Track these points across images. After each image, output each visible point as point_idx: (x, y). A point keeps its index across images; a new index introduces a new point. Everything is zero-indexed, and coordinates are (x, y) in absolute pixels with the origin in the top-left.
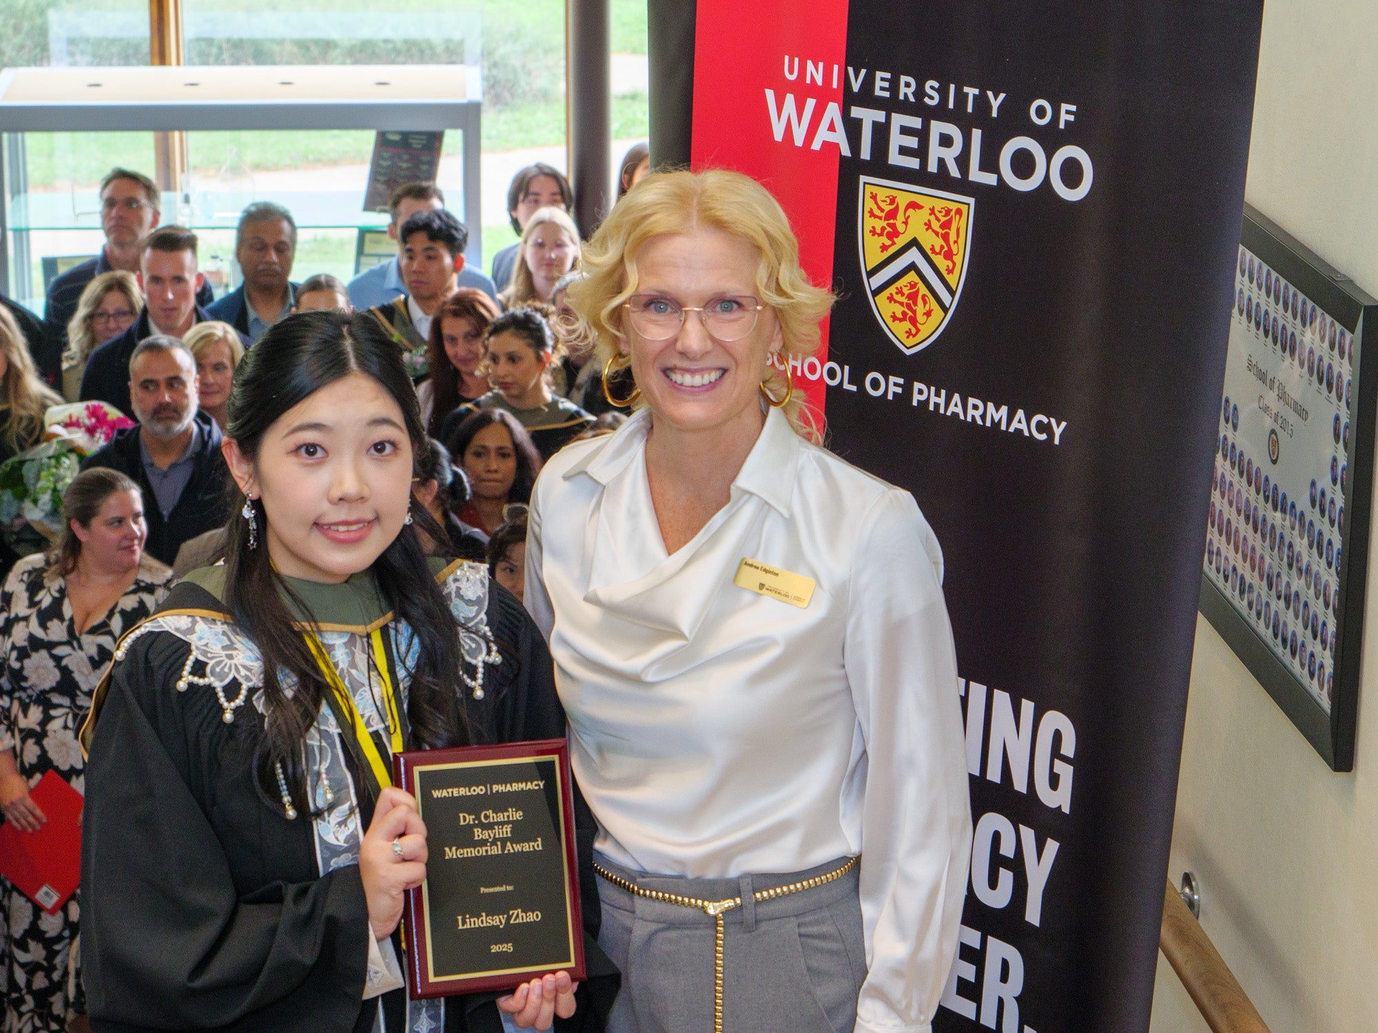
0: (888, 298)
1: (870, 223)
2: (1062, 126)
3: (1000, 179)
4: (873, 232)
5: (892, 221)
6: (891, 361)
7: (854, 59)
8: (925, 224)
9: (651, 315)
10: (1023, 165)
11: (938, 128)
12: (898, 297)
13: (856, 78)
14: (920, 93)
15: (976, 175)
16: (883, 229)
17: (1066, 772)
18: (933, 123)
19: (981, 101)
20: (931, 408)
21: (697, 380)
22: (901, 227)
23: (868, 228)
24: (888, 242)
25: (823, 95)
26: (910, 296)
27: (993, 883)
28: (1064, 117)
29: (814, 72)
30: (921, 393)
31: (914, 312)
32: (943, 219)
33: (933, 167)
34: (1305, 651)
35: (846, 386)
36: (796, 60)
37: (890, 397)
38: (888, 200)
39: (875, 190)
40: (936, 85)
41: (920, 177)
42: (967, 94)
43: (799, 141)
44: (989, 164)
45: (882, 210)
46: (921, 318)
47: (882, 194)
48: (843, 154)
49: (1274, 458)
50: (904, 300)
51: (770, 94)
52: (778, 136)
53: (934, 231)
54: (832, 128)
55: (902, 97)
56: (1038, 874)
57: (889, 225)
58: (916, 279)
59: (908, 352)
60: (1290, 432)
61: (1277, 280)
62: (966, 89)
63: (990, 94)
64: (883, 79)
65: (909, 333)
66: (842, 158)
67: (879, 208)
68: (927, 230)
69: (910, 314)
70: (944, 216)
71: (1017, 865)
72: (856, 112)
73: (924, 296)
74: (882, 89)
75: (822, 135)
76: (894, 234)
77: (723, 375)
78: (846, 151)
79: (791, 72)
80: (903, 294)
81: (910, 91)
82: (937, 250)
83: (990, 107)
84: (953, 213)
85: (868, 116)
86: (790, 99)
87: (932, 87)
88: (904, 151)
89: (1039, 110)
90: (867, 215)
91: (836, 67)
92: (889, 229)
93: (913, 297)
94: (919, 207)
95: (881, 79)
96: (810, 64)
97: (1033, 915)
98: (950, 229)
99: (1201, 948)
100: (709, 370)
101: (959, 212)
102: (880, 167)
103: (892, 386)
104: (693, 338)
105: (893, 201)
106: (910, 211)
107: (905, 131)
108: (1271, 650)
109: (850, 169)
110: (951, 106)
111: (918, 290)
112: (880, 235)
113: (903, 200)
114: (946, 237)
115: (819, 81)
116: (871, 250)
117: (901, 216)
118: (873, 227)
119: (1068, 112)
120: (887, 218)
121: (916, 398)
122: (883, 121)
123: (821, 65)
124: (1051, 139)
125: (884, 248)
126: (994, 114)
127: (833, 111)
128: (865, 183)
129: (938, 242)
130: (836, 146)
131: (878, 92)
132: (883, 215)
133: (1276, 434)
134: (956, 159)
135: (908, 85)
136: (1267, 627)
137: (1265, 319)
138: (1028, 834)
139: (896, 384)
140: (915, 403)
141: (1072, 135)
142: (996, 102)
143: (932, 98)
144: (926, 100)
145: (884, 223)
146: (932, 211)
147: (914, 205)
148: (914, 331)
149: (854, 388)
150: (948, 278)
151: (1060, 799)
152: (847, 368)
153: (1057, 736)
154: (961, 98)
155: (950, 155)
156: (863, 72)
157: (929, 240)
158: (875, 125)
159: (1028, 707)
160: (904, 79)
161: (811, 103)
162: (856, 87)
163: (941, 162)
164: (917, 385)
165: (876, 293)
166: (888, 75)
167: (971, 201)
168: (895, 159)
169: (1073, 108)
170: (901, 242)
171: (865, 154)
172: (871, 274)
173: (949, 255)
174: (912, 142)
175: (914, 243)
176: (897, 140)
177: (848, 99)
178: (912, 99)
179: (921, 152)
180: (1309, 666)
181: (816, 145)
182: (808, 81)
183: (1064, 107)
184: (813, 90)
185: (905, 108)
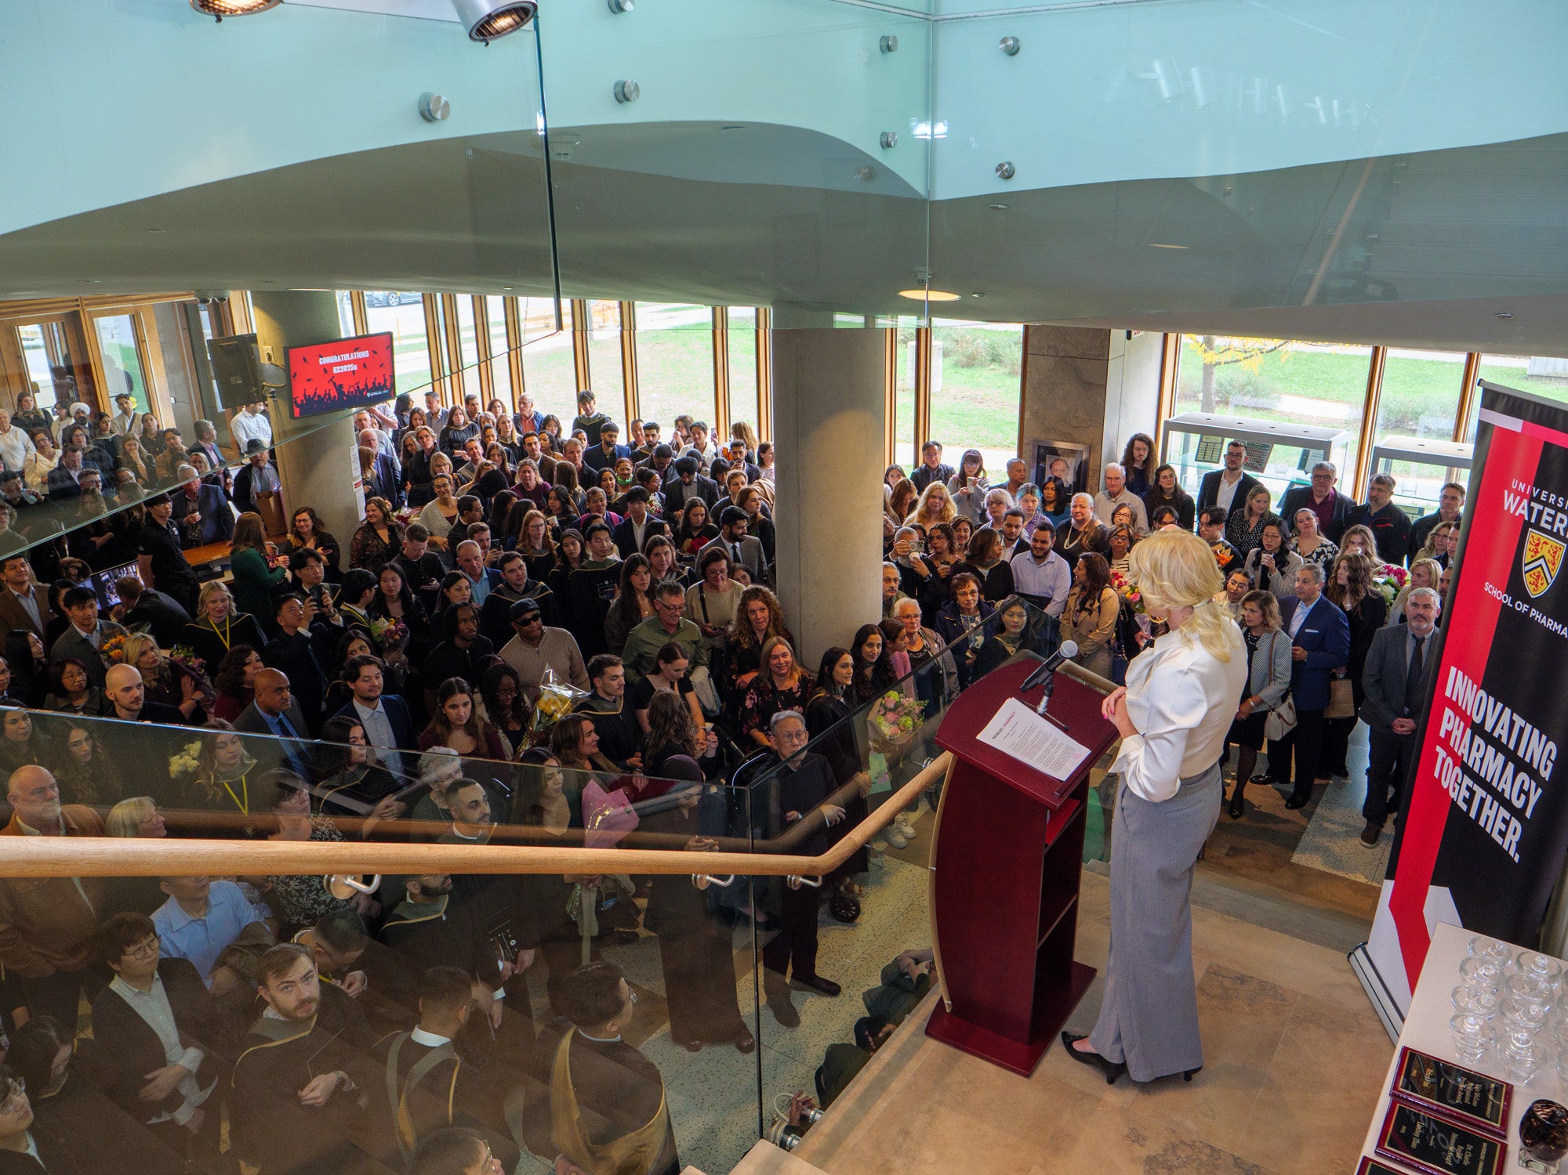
6: (1526, 599)
7: (1536, 485)
11: (1560, 515)
13: (1536, 492)
14: (1556, 501)
17: (1550, 765)
18: (1558, 514)
25: (1523, 496)
27: (1518, 798)
29: (1522, 487)
30: (1534, 613)
33: (1555, 530)
35: (1509, 604)
36: (1517, 481)
37: (1523, 612)
40: (1563, 499)
41: (1550, 533)
43: (1512, 512)
46: (1539, 585)
47: (1536, 536)
51: (1506, 492)
52: (1506, 508)
54: (1524, 508)
55: (1550, 502)
56: (1534, 799)
64: (1544, 494)
71: (1527, 794)
72: (1533, 504)
74: (1543, 497)
75: (1520, 511)
76: (1537, 552)
78: (1526, 518)
79: (1514, 485)
81: (1553, 500)
85: (1537, 507)
86: (1512, 495)
87: (1561, 500)
88: (1547, 522)
91: (1529, 486)
93: (1538, 577)
96: (1521, 483)
97: (1528, 814)
102: (1537, 526)
103: (1524, 608)
107: (1548, 514)
109: (1526, 525)
113: (1542, 540)
114: (1554, 557)
115: (1523, 490)
116: (1527, 556)
121: (1532, 614)
122: (1542, 509)
123: (1525, 485)
125: (1532, 556)
127: (1525, 502)
130: (1523, 515)
131: (1542, 499)
135: (1553, 498)
138: (1533, 784)
139: (1526, 608)
140: (1531, 616)
143: (1560, 504)
144: (1558, 505)
147: (1546, 543)
149: (1511, 606)
151: (1546, 774)
152: (1510, 598)
153: (1551, 751)
155: (1562, 527)
156: (1538, 490)
157: (1548, 557)
158: (1539, 510)
159: (1544, 737)
160: (1552, 495)
161: (1518, 498)
162: (1535, 495)
163: (1558, 529)
164: (1533, 610)
165: (1526, 572)
166: (1546, 493)
167: (1565, 545)
168: (1543, 524)
170: (1539, 555)
171: (1533, 521)
172: (1526, 565)
173: (1554, 564)
174: (1550, 519)
175: (1543, 557)
176: (1545, 517)
177: (1531, 499)
178: (1553, 503)
179: (1552, 524)
181: (1517, 514)
182: (1519, 489)
184: (1520, 493)
185: (1550, 506)
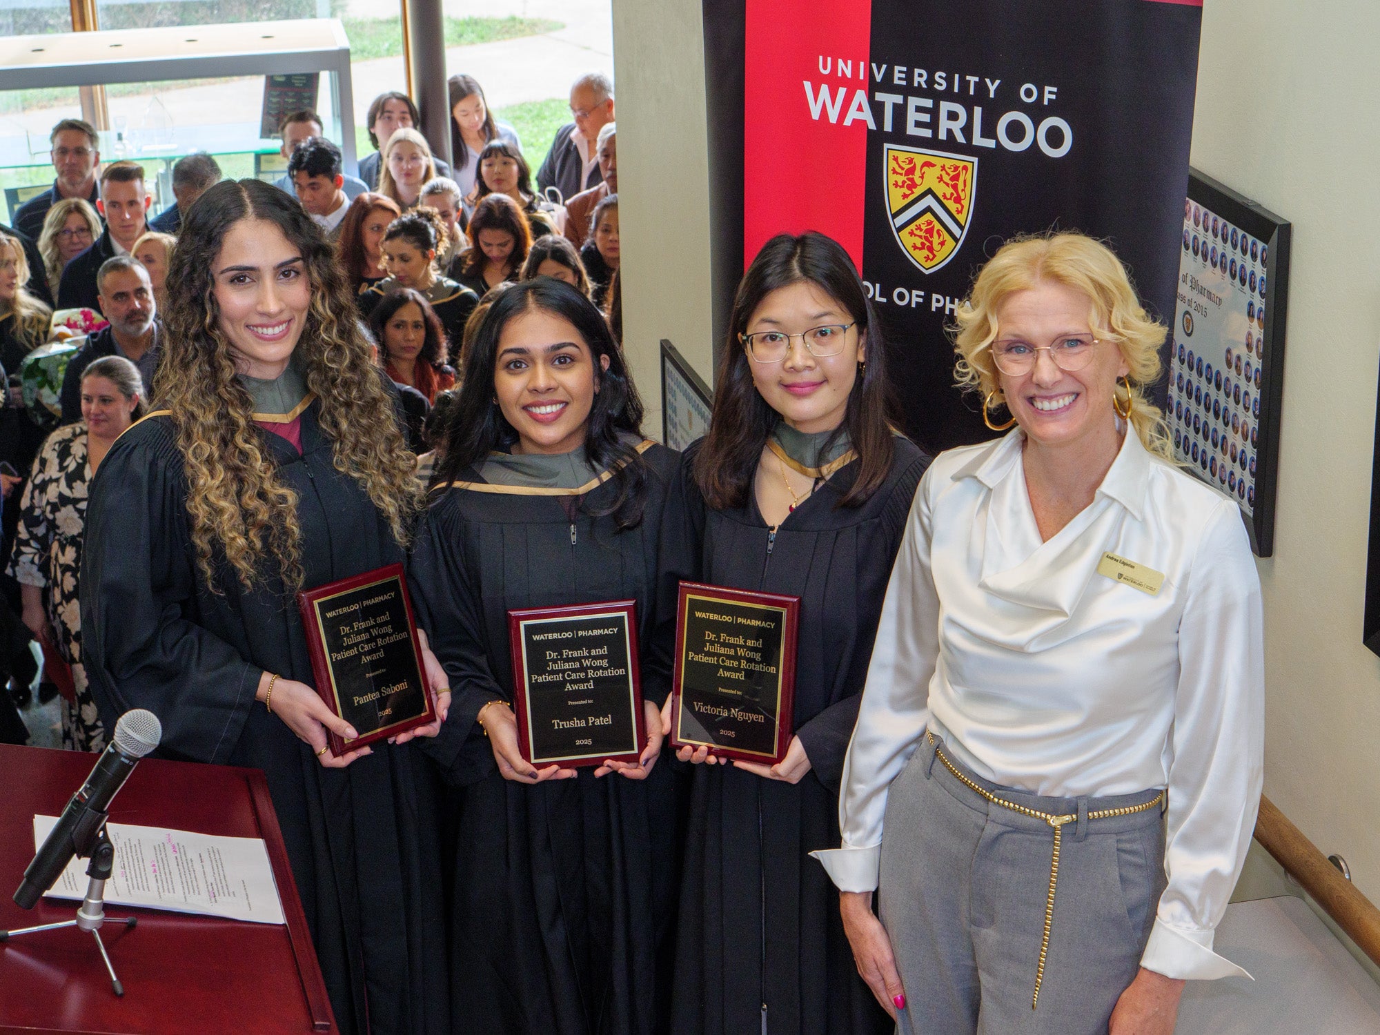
0: (909, 233)
1: (893, 178)
2: (1046, 103)
3: (998, 143)
4: (896, 185)
5: (911, 176)
6: (913, 278)
7: (876, 56)
8: (938, 178)
9: (1013, 356)
10: (1016, 131)
11: (945, 107)
12: (917, 232)
13: (879, 73)
14: (931, 81)
15: (978, 140)
16: (904, 182)
18: (942, 103)
19: (981, 87)
20: (947, 312)
21: (1054, 405)
22: (918, 181)
23: (891, 182)
24: (908, 192)
25: (852, 85)
26: (926, 231)
28: (1047, 96)
29: (845, 68)
30: (938, 301)
31: (931, 242)
32: (952, 174)
33: (942, 136)
34: (1225, 471)
35: (878, 298)
36: (829, 59)
37: (913, 305)
38: (907, 161)
39: (896, 154)
40: (944, 75)
41: (933, 143)
42: (969, 81)
43: (833, 119)
44: (989, 131)
45: (903, 169)
46: (936, 246)
47: (902, 157)
48: (870, 128)
49: (1189, 332)
50: (922, 234)
51: (807, 85)
52: (815, 114)
53: (945, 183)
54: (860, 109)
55: (916, 84)
57: (908, 179)
58: (932, 218)
59: (927, 272)
60: (1204, 313)
62: (968, 78)
63: (988, 81)
64: (900, 72)
65: (927, 258)
66: (869, 131)
67: (900, 166)
68: (939, 182)
69: (928, 244)
70: (954, 171)
72: (879, 96)
73: (938, 231)
74: (900, 79)
75: (852, 114)
76: (913, 186)
77: (1076, 398)
78: (872, 126)
79: (825, 67)
80: (921, 230)
81: (922, 80)
82: (948, 196)
83: (987, 91)
84: (960, 169)
85: (889, 100)
86: (824, 89)
87: (940, 77)
88: (919, 124)
89: (1027, 92)
90: (890, 172)
91: (862, 64)
92: (908, 182)
93: (930, 232)
94: (933, 165)
96: (840, 61)
98: (958, 181)
100: (1062, 395)
101: (965, 168)
102: (899, 135)
103: (916, 297)
104: (1046, 371)
105: (911, 161)
106: (925, 169)
107: (919, 109)
109: (876, 140)
110: (956, 90)
111: (934, 227)
112: (901, 187)
113: (919, 161)
114: (955, 187)
115: (849, 74)
116: (894, 198)
117: (917, 173)
118: (896, 181)
119: (1050, 92)
120: (907, 174)
121: (934, 305)
122: (902, 102)
123: (850, 62)
124: (1037, 112)
125: (905, 196)
126: (992, 95)
127: (861, 96)
128: (888, 149)
129: (949, 191)
130: (864, 123)
131: (896, 81)
132: (903, 172)
133: (1190, 314)
134: (962, 129)
135: (920, 75)
139: (917, 296)
140: (933, 309)
141: (1054, 109)
142: (992, 88)
143: (940, 84)
144: (936, 86)
145: (904, 178)
146: (943, 168)
147: (928, 164)
148: (931, 256)
149: (884, 300)
150: (958, 217)
152: (878, 286)
154: (964, 85)
155: (956, 127)
156: (884, 67)
157: (940, 189)
158: (895, 106)
160: (917, 71)
161: (842, 91)
162: (879, 78)
163: (950, 132)
164: (935, 296)
165: (899, 229)
166: (904, 69)
167: (975, 160)
168: (911, 130)
169: (1055, 89)
170: (918, 191)
171: (888, 127)
172: (895, 216)
173: (958, 200)
174: (926, 118)
175: (930, 191)
176: (912, 116)
177: (873, 87)
178: (924, 86)
179: (934, 125)
180: (1229, 482)
181: (848, 122)
182: (840, 74)
183: (1047, 89)
184: (843, 81)
185: (919, 92)
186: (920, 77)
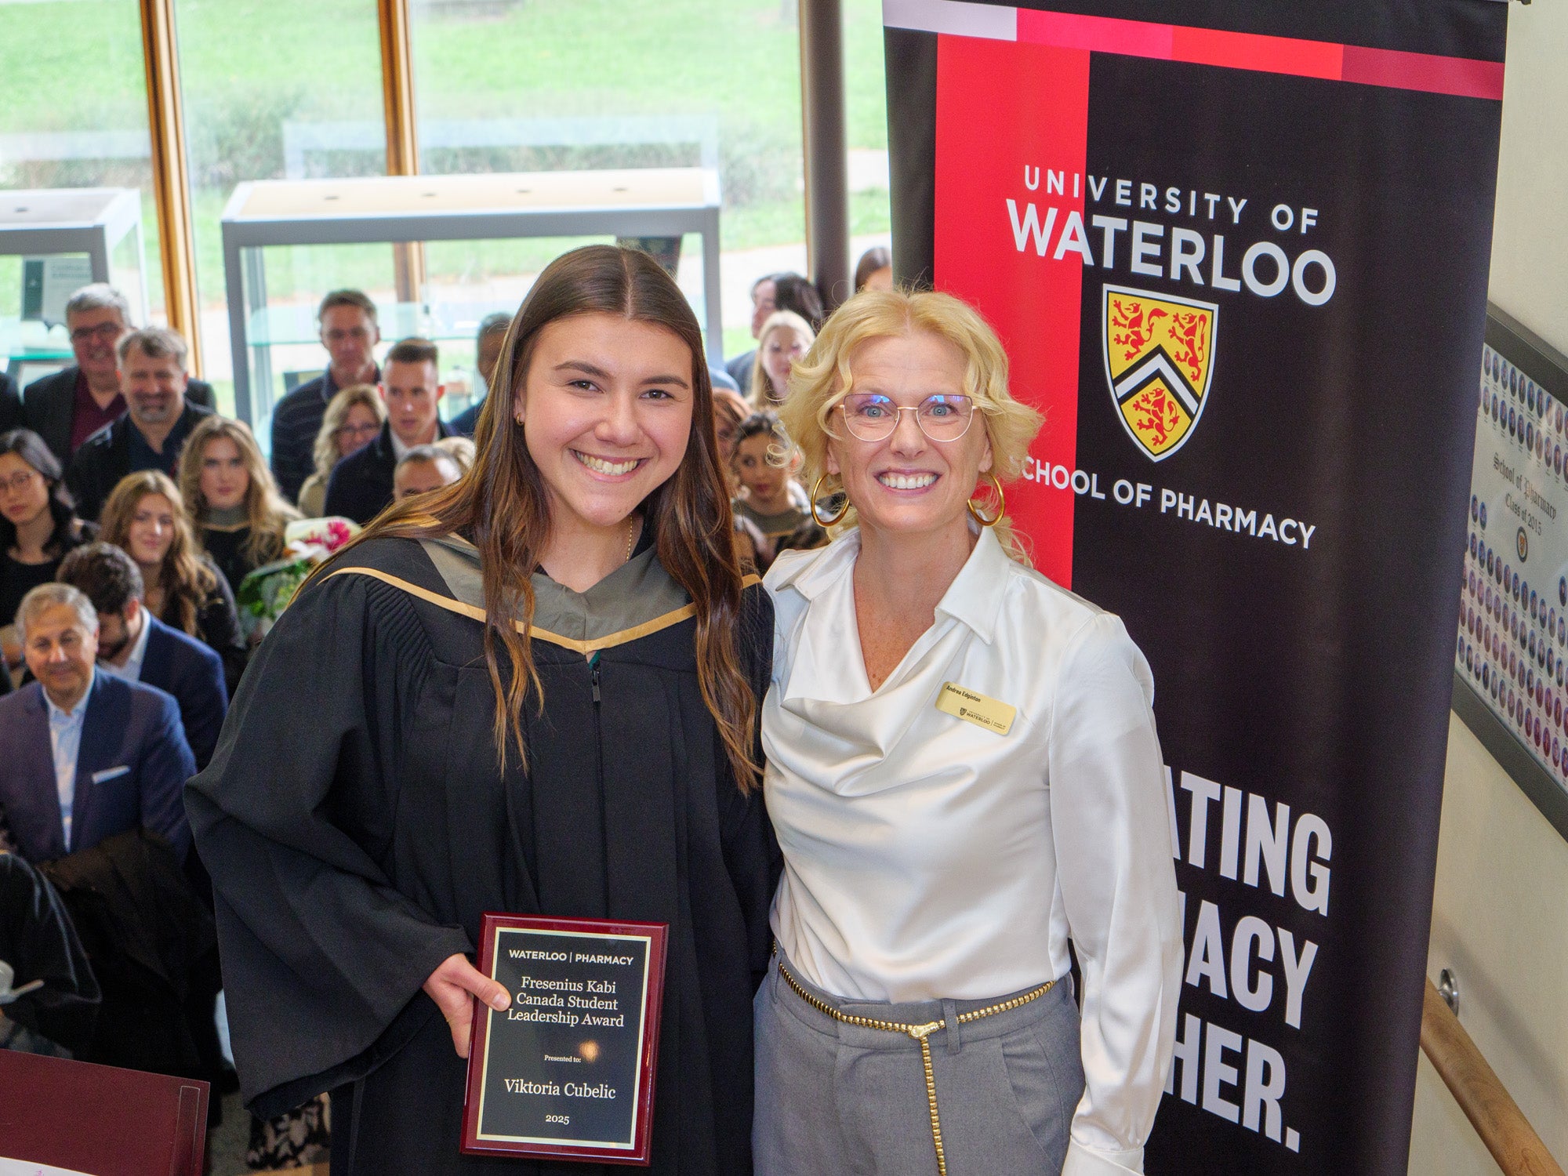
0: (1134, 406)
1: (1115, 331)
2: (1304, 230)
3: (1243, 285)
4: (1118, 340)
5: (1136, 329)
6: (1137, 467)
7: (1095, 167)
8: (1170, 331)
10: (1266, 270)
11: (1179, 235)
12: (1144, 405)
13: (1097, 187)
14: (1161, 200)
15: (1219, 282)
16: (1128, 337)
17: (1323, 874)
18: (1175, 230)
19: (1223, 209)
20: (1180, 514)
22: (1145, 335)
23: (1112, 337)
24: (1133, 350)
25: (1065, 205)
26: (1156, 404)
27: (1253, 986)
28: (1306, 222)
29: (1056, 182)
30: (1169, 499)
31: (1161, 419)
32: (1187, 326)
33: (1176, 274)
34: (1558, 748)
35: (1095, 494)
36: (1037, 170)
37: (1139, 504)
38: (1132, 309)
39: (1119, 298)
40: (1177, 192)
41: (1162, 284)
42: (1208, 201)
43: (1041, 251)
44: (1232, 269)
45: (1126, 318)
46: (1167, 425)
47: (1126, 302)
48: (1086, 263)
49: (1523, 556)
50: (1150, 407)
51: (1011, 204)
52: (1021, 246)
53: (1178, 338)
54: (1074, 237)
55: (1143, 205)
56: (1298, 976)
57: (1133, 332)
58: (1162, 386)
59: (1156, 459)
60: (1538, 530)
61: (1522, 378)
62: (1207, 196)
63: (1231, 200)
64: (1123, 187)
65: (1156, 440)
66: (1085, 267)
67: (1123, 316)
68: (1172, 337)
69: (1157, 421)
70: (1189, 322)
71: (1276, 968)
72: (1098, 221)
73: (1170, 404)
74: (1123, 197)
75: (1065, 245)
76: (1138, 342)
78: (1089, 260)
79: (1032, 181)
80: (1149, 402)
81: (1151, 199)
82: (1182, 356)
83: (1230, 214)
84: (1197, 319)
85: (1110, 225)
86: (1031, 209)
87: (1173, 195)
88: (1147, 259)
89: (1281, 216)
90: (1111, 323)
91: (1077, 176)
92: (1133, 337)
93: (1159, 404)
94: (1164, 315)
95: (1122, 187)
96: (1050, 173)
97: (1293, 1017)
98: (1194, 335)
99: (1461, 1045)
101: (1203, 318)
102: (1122, 275)
103: (1141, 493)
105: (1136, 309)
106: (1154, 319)
107: (1147, 238)
108: (1523, 747)
109: (1093, 279)
110: (1192, 212)
111: (1164, 397)
112: (1124, 343)
113: (1147, 308)
114: (1190, 344)
115: (1060, 191)
116: (1116, 359)
117: (1145, 324)
118: (1118, 335)
119: (1309, 217)
120: (1131, 325)
121: (1165, 505)
122: (1125, 229)
123: (1061, 174)
124: (1293, 244)
125: (1129, 356)
126: (1236, 220)
127: (1075, 219)
128: (1108, 292)
129: (1183, 349)
130: (1078, 255)
131: (1119, 201)
132: (1127, 323)
133: (1524, 532)
135: (1149, 193)
136: (1520, 724)
137: (1511, 418)
138: (1286, 937)
139: (1144, 492)
140: (1163, 510)
141: (1314, 240)
142: (1237, 208)
143: (1173, 205)
144: (1168, 207)
145: (1128, 331)
146: (1176, 318)
147: (1157, 313)
148: (1161, 438)
149: (1102, 496)
150: (1194, 384)
151: (1317, 901)
152: (1094, 476)
153: (1313, 839)
154: (1202, 205)
155: (1193, 262)
156: (1104, 180)
157: (1173, 347)
158: (1118, 233)
159: (1283, 810)
160: (1144, 186)
161: (1052, 213)
162: (1097, 195)
163: (1184, 270)
164: (1165, 492)
165: (1122, 401)
166: (1129, 183)
167: (1215, 307)
168: (1138, 267)
169: (1315, 213)
170: (1146, 349)
171: (1108, 262)
172: (1116, 382)
173: (1194, 362)
174: (1155, 250)
175: (1159, 350)
176: (1139, 248)
177: (1090, 209)
178: (1153, 207)
179: (1164, 260)
180: (1563, 763)
181: (1059, 255)
182: (1049, 191)
183: (1306, 212)
184: (1053, 200)
185: (1147, 216)
186: (1148, 195)
